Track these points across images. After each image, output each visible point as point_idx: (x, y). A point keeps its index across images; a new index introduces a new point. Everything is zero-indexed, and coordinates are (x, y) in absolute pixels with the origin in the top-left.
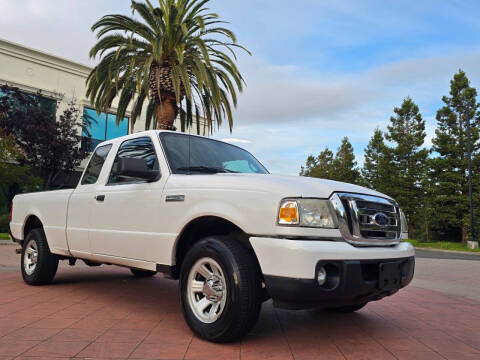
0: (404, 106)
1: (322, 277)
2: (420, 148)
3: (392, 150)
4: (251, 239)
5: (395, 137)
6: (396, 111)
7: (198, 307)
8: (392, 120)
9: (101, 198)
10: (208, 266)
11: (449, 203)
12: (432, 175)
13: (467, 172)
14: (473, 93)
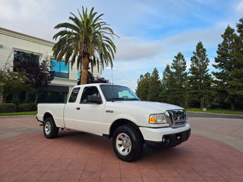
0: (178, 55)
1: (164, 140)
2: (184, 72)
3: (173, 73)
4: (140, 128)
5: (174, 67)
6: (175, 57)
7: (120, 149)
8: (174, 61)
9: (78, 109)
10: (123, 136)
11: (196, 93)
12: (189, 82)
13: (202, 82)
14: (205, 50)
